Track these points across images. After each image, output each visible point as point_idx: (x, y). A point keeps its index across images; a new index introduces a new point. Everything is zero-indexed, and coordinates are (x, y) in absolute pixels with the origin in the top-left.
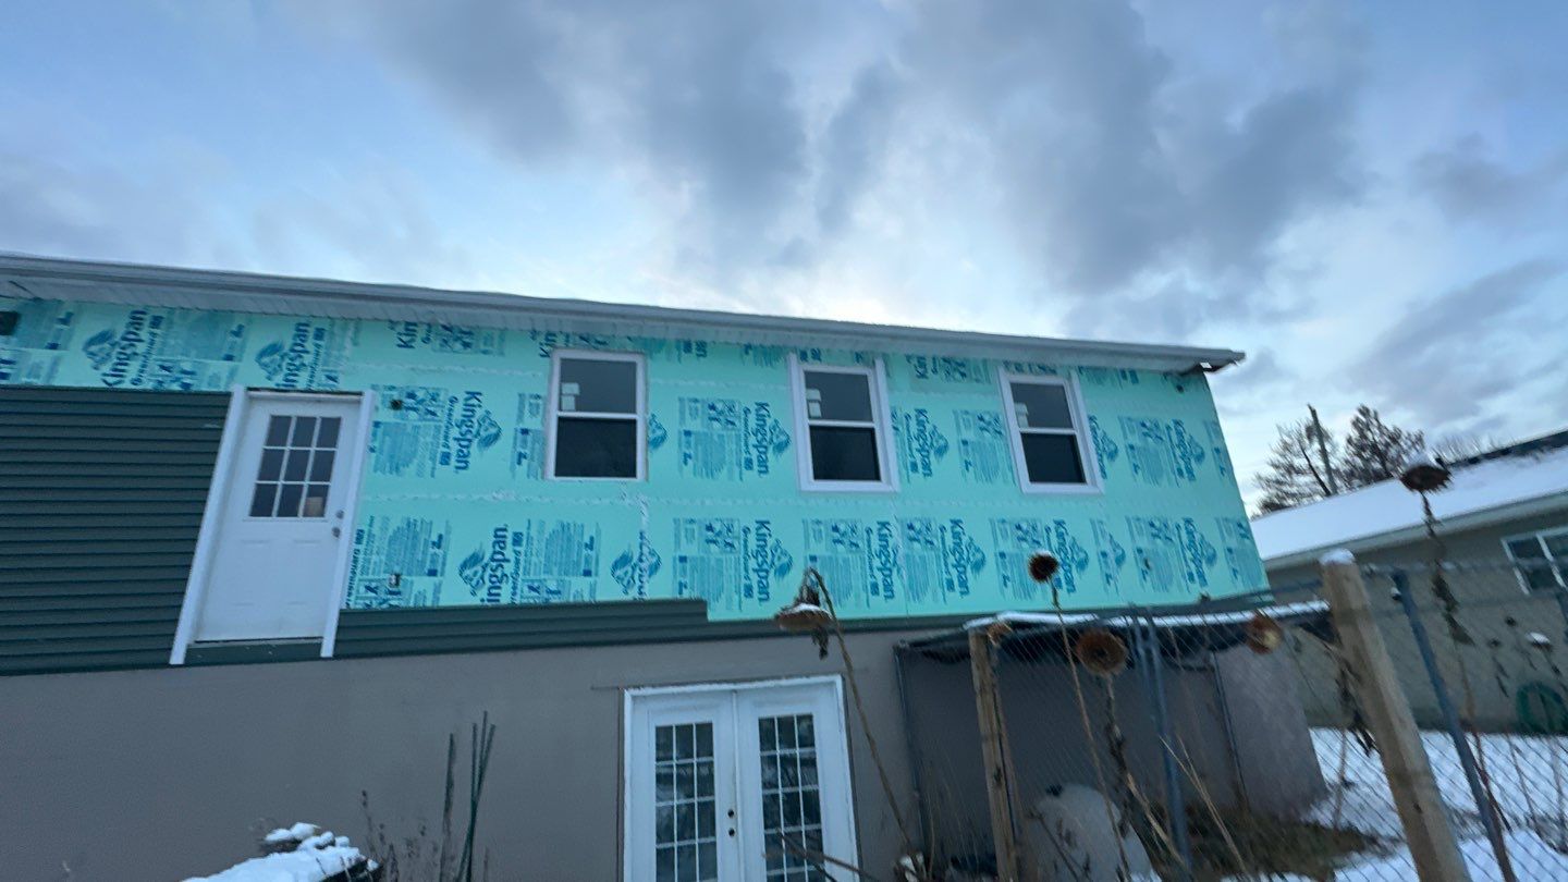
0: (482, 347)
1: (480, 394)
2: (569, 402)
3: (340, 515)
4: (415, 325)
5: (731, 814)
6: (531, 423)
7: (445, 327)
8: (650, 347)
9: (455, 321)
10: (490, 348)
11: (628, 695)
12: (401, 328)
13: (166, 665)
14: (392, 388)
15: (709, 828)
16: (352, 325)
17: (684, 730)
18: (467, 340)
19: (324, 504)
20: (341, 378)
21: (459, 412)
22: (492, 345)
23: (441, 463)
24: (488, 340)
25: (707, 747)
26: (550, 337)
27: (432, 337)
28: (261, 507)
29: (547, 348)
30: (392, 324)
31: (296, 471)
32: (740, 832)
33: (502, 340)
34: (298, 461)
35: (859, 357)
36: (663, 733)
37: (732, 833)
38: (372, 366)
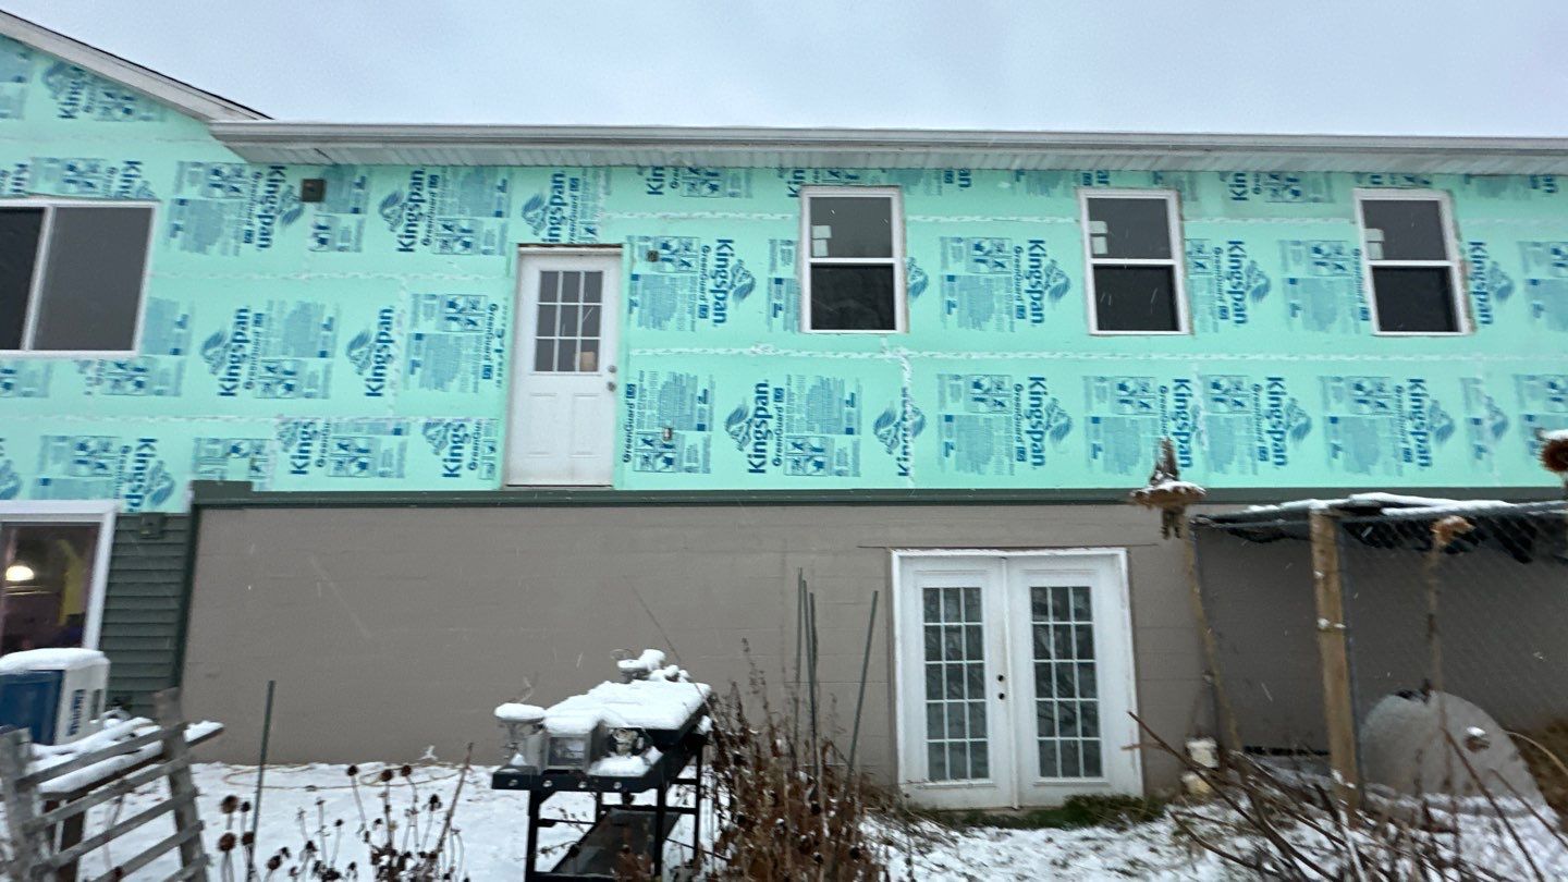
0: (730, 190)
1: (731, 241)
2: (821, 247)
3: (612, 370)
4: (662, 168)
5: (1001, 678)
6: (785, 272)
7: (691, 169)
8: (906, 177)
9: (702, 162)
10: (737, 190)
11: (896, 555)
12: (648, 173)
14: (647, 239)
16: (602, 173)
17: (952, 593)
18: (714, 183)
19: (596, 359)
20: (600, 230)
21: (712, 262)
22: (739, 187)
23: (700, 317)
24: (735, 180)
25: (975, 610)
26: (798, 173)
27: (679, 182)
28: (543, 363)
29: (795, 187)
30: (641, 169)
31: (569, 326)
32: (1010, 696)
33: (748, 180)
34: (569, 314)
35: (1157, 178)
36: (931, 596)
37: (1002, 696)
38: (626, 216)
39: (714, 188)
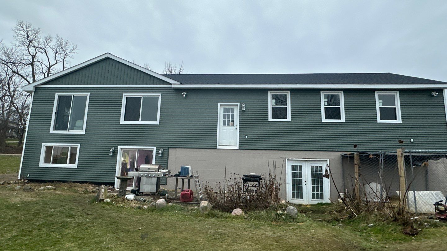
2: (274, 104)
3: (237, 126)
5: (305, 182)
11: (287, 159)
13: (216, 149)
15: (301, 183)
17: (297, 166)
19: (233, 123)
25: (301, 169)
28: (224, 124)
31: (229, 118)
32: (307, 185)
34: (229, 115)
36: (293, 167)
37: (305, 185)
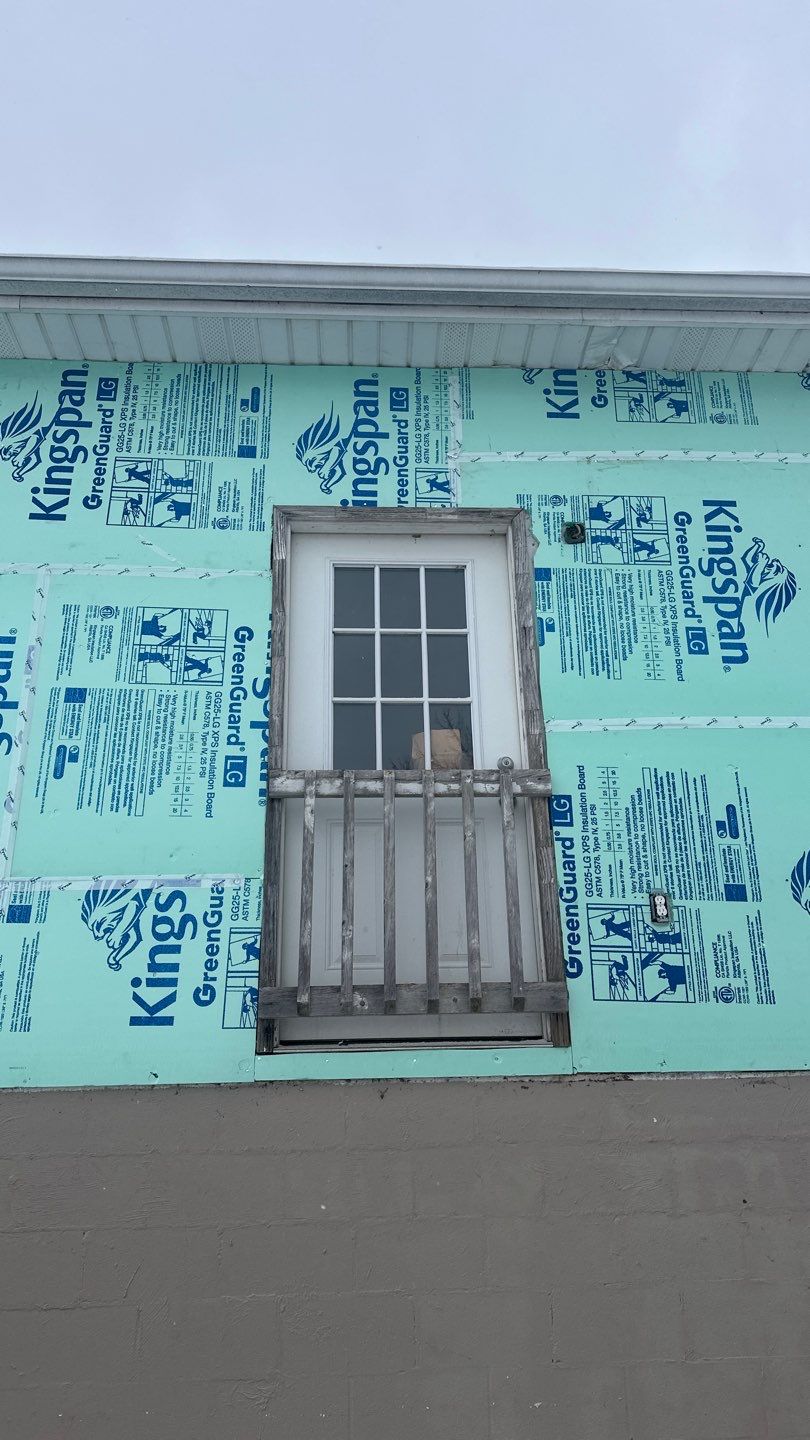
0: (710, 411)
1: (733, 504)
4: (572, 372)
7: (629, 375)
10: (727, 412)
12: (547, 381)
14: (557, 500)
16: (455, 380)
19: (468, 743)
20: (457, 485)
21: (699, 545)
22: (728, 405)
23: (691, 652)
24: (719, 393)
27: (610, 396)
30: (529, 374)
33: (746, 393)
34: (401, 652)
38: (509, 456)
39: (680, 407)
